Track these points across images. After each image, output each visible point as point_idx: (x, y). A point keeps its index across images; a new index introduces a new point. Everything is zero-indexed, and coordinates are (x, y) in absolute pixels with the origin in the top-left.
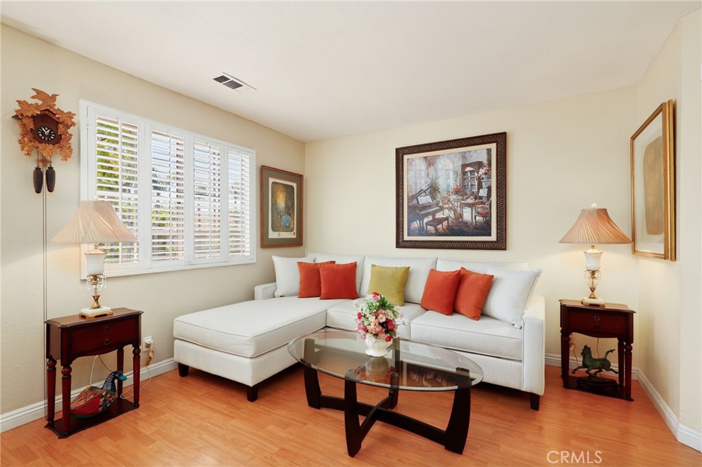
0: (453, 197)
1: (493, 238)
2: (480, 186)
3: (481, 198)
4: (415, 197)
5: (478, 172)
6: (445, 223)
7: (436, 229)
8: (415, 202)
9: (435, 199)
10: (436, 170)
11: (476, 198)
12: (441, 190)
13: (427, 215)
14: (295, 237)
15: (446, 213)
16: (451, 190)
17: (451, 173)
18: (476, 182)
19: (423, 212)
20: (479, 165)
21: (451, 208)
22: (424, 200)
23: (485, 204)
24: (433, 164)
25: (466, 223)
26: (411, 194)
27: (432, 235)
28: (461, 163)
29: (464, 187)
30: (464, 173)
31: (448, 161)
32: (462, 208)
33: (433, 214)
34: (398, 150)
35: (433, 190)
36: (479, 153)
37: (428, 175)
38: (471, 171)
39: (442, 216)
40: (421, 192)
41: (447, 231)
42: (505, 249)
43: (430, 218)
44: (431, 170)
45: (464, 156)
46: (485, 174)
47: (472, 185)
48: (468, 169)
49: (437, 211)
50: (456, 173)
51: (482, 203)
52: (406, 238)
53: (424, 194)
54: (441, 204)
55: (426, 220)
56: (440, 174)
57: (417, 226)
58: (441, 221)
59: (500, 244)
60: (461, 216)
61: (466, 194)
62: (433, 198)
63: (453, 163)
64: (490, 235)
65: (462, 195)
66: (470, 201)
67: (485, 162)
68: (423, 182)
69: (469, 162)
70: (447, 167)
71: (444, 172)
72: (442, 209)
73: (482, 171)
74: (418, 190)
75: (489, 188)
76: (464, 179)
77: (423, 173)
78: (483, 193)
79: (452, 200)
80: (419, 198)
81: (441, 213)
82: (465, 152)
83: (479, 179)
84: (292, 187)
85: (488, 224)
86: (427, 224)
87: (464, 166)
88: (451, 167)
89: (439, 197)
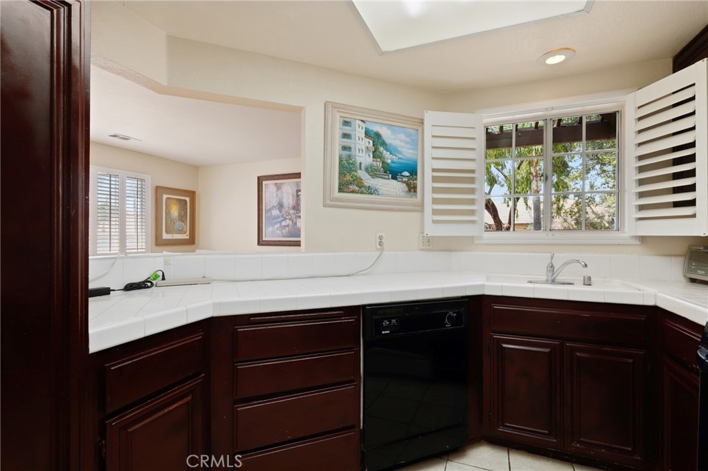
0: (292, 211)
4: (270, 210)
6: (287, 229)
7: (282, 233)
8: (269, 214)
10: (282, 193)
12: (285, 206)
13: (277, 223)
14: (188, 237)
15: (288, 222)
16: (290, 207)
17: (290, 196)
19: (274, 221)
21: (290, 219)
22: (275, 212)
24: (280, 188)
25: (298, 229)
26: (267, 209)
27: (279, 236)
28: (295, 189)
29: (298, 205)
30: (297, 196)
31: (289, 187)
32: (296, 219)
33: (280, 222)
34: (259, 178)
35: (281, 206)
37: (277, 196)
39: (285, 224)
40: (273, 207)
41: (288, 234)
43: (279, 225)
44: (279, 192)
45: (297, 184)
49: (282, 221)
50: (293, 195)
52: (264, 239)
53: (275, 209)
54: (285, 216)
56: (284, 195)
57: (271, 230)
58: (284, 227)
60: (296, 224)
62: (281, 211)
63: (292, 188)
65: (297, 210)
68: (274, 200)
69: (300, 189)
70: (288, 193)
72: (285, 219)
74: (271, 206)
76: (297, 200)
77: (274, 194)
79: (291, 213)
80: (272, 211)
81: (285, 222)
84: (186, 201)
86: (277, 229)
87: (297, 191)
88: (290, 191)
89: (284, 211)
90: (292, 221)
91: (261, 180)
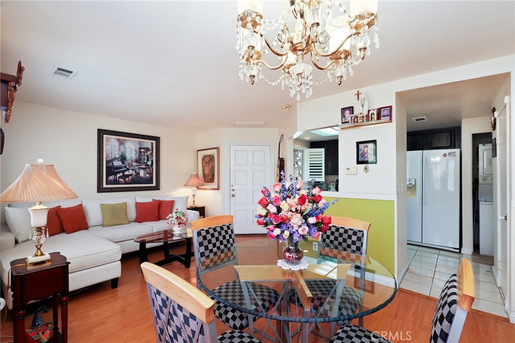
0: (134, 164)
1: (154, 184)
2: (148, 160)
3: (148, 165)
4: (111, 161)
5: (147, 153)
6: (130, 177)
7: (125, 181)
8: (111, 164)
9: (124, 164)
10: (125, 147)
11: (146, 165)
12: (128, 159)
13: (119, 172)
15: (131, 172)
16: (133, 160)
17: (133, 151)
18: (146, 158)
19: (116, 171)
20: (148, 149)
21: (133, 169)
22: (117, 163)
23: (150, 168)
24: (123, 144)
25: (141, 178)
26: (108, 159)
27: (122, 184)
28: (138, 147)
29: (140, 159)
30: (140, 152)
31: (132, 144)
32: (139, 170)
33: (123, 172)
34: (99, 131)
35: (123, 158)
36: (148, 143)
37: (120, 149)
38: (144, 152)
39: (128, 173)
40: (115, 159)
41: (131, 182)
42: (159, 190)
43: (121, 174)
44: (122, 147)
45: (140, 143)
46: (151, 154)
47: (144, 159)
48: (142, 150)
49: (125, 171)
50: (136, 151)
51: (149, 168)
52: (105, 186)
53: (117, 160)
54: (128, 167)
55: (118, 175)
56: (127, 150)
57: (112, 178)
58: (128, 176)
59: (157, 188)
60: (139, 174)
61: (141, 163)
62: (123, 163)
63: (135, 145)
64: (152, 183)
65: (139, 163)
66: (143, 166)
67: (150, 148)
68: (116, 153)
69: (143, 147)
70: (131, 149)
71: (129, 150)
72: (128, 169)
73: (149, 153)
74: (113, 158)
75: (152, 161)
76: (140, 155)
77: (116, 148)
78: (149, 163)
80: (113, 162)
81: (128, 172)
83: (148, 156)
85: (152, 178)
86: (119, 178)
87: (140, 149)
88: (133, 147)
89: (126, 163)
90: (136, 171)
91: (101, 133)
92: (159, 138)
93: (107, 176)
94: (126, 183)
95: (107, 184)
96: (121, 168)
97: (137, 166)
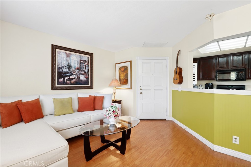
0: (77, 71)
1: (89, 85)
2: (85, 69)
3: (86, 72)
4: (61, 68)
5: (85, 64)
6: (74, 80)
7: (70, 82)
8: (61, 70)
9: (70, 70)
10: (70, 59)
11: (84, 72)
12: (72, 67)
13: (67, 76)
15: (74, 76)
16: (76, 68)
17: (76, 62)
18: (84, 67)
19: (65, 75)
20: (85, 61)
21: (76, 75)
22: (65, 70)
23: (87, 74)
24: (69, 57)
25: (81, 80)
26: (59, 67)
27: (68, 84)
28: (79, 59)
29: (81, 68)
30: (81, 63)
31: (75, 57)
32: (80, 75)
33: (69, 76)
35: (69, 67)
36: (85, 57)
37: (67, 60)
38: (83, 63)
39: (73, 77)
40: (64, 67)
41: (75, 83)
42: (93, 89)
43: (68, 78)
44: (68, 59)
45: (81, 57)
46: (87, 65)
47: (83, 68)
48: (82, 62)
49: (71, 75)
50: (78, 62)
51: (86, 74)
52: (57, 85)
53: (65, 68)
54: (72, 73)
56: (72, 61)
57: (62, 80)
58: (72, 79)
59: (91, 87)
60: (80, 77)
61: (81, 70)
62: (69, 70)
63: (77, 58)
65: (80, 70)
66: (82, 73)
67: (87, 61)
68: (65, 63)
69: (82, 60)
70: (75, 60)
71: (73, 61)
72: (73, 74)
73: (86, 64)
74: (62, 66)
75: (88, 69)
76: (80, 65)
77: (65, 59)
78: (86, 71)
79: (76, 71)
80: (63, 69)
81: (72, 76)
82: (81, 56)
83: (85, 66)
85: (88, 81)
86: (67, 80)
87: (81, 60)
88: (76, 60)
89: (71, 70)
90: (77, 76)
91: (54, 47)
92: (93, 54)
93: (58, 79)
94: (71, 84)
95: (58, 84)
96: (68, 73)
97: (79, 72)
